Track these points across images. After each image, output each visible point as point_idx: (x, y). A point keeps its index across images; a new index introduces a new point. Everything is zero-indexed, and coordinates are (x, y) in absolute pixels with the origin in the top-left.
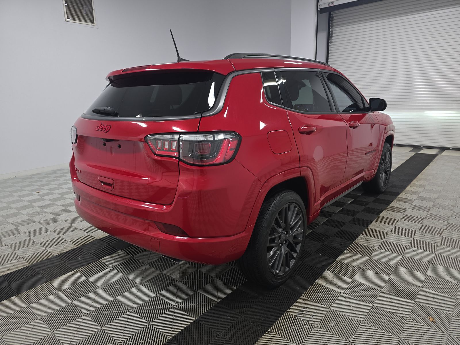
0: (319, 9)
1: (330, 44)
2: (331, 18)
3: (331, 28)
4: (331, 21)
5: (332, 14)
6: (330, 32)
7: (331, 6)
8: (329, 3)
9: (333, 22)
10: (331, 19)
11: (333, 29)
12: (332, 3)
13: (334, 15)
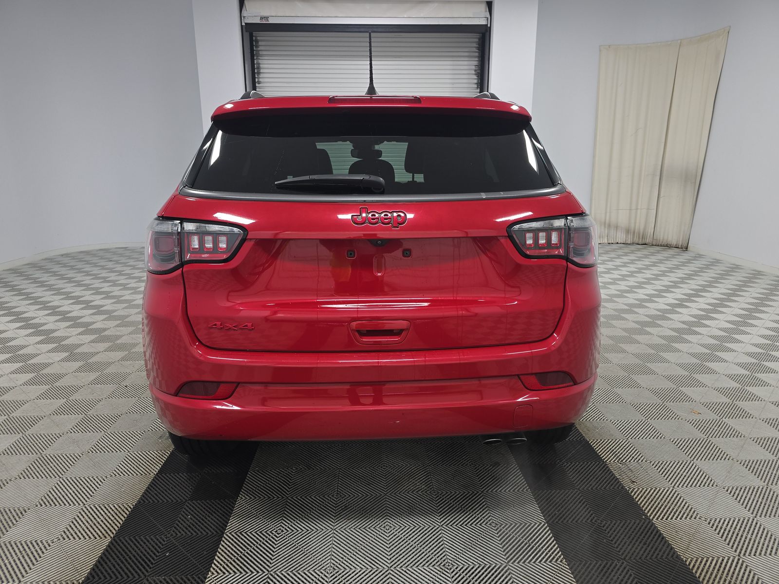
0: (244, 24)
1: (257, 85)
2: (254, 42)
3: (255, 58)
4: (256, 48)
5: (255, 36)
6: (256, 66)
7: (265, 22)
8: (262, 18)
9: (259, 49)
10: (254, 44)
11: (260, 61)
12: (267, 18)
13: (258, 38)
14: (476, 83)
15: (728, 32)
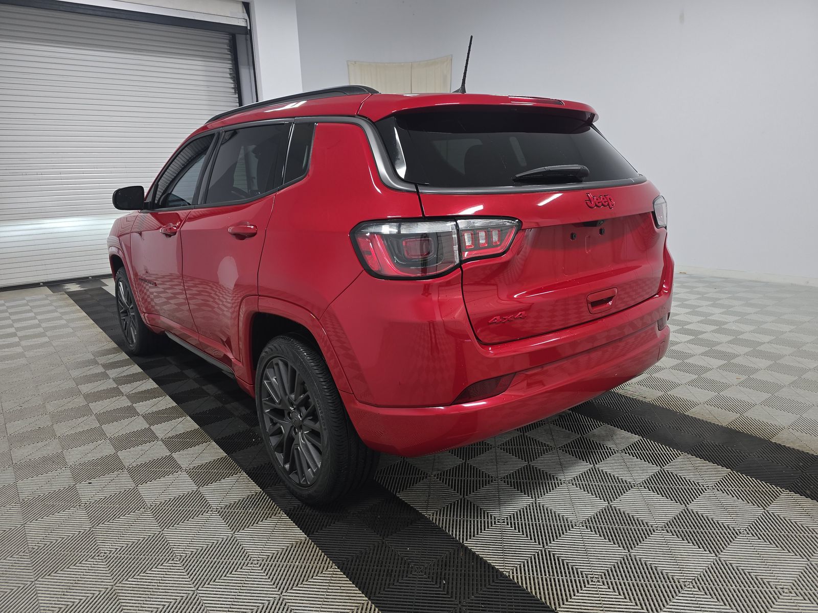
14: (233, 88)
15: (451, 60)
